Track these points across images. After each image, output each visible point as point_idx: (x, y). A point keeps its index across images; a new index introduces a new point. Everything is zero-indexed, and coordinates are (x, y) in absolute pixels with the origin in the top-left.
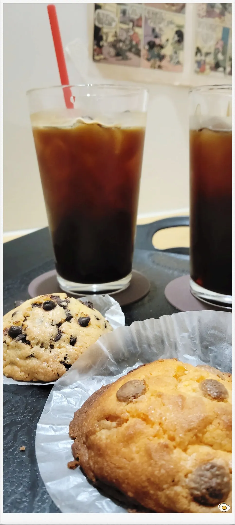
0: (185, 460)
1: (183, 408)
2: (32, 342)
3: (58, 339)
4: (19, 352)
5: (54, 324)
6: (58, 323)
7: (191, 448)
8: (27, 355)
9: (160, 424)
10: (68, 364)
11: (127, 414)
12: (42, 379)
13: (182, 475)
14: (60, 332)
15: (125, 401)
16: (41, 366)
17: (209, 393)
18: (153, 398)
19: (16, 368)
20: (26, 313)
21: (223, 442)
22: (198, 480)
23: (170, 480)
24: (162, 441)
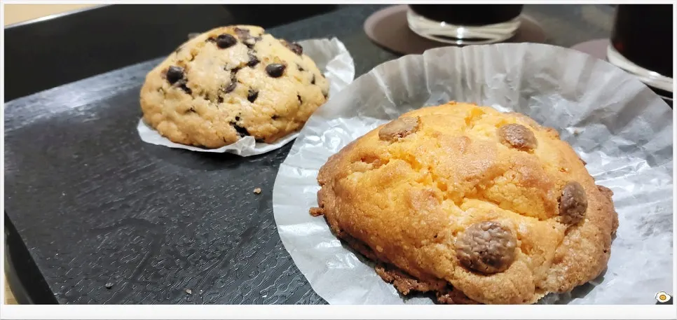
0: (456, 215)
1: (465, 151)
2: (194, 90)
3: (229, 90)
4: (178, 104)
5: (227, 68)
6: (234, 67)
7: (468, 202)
8: (186, 109)
9: (429, 168)
10: (242, 126)
11: (388, 154)
12: (203, 144)
13: (449, 231)
14: (234, 80)
15: (388, 140)
16: (202, 125)
17: (508, 138)
18: (427, 138)
19: (173, 126)
20: (195, 50)
21: (515, 201)
22: (470, 240)
23: (431, 235)
24: (428, 188)
